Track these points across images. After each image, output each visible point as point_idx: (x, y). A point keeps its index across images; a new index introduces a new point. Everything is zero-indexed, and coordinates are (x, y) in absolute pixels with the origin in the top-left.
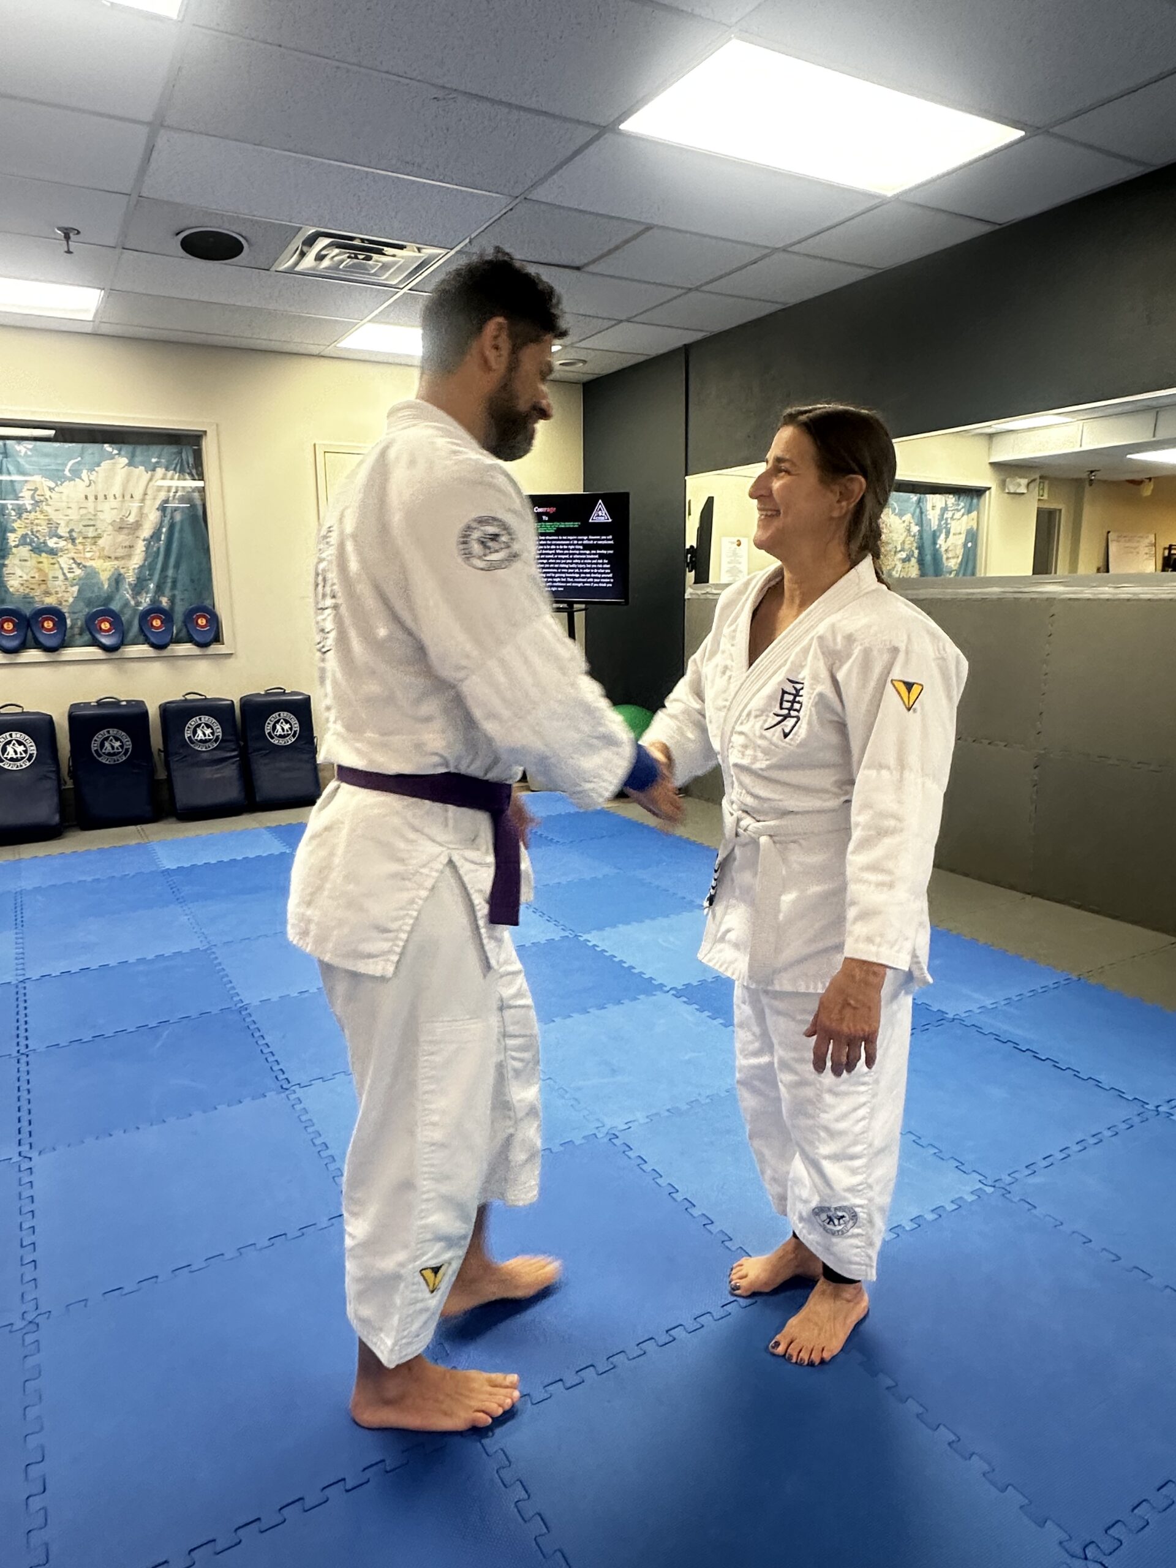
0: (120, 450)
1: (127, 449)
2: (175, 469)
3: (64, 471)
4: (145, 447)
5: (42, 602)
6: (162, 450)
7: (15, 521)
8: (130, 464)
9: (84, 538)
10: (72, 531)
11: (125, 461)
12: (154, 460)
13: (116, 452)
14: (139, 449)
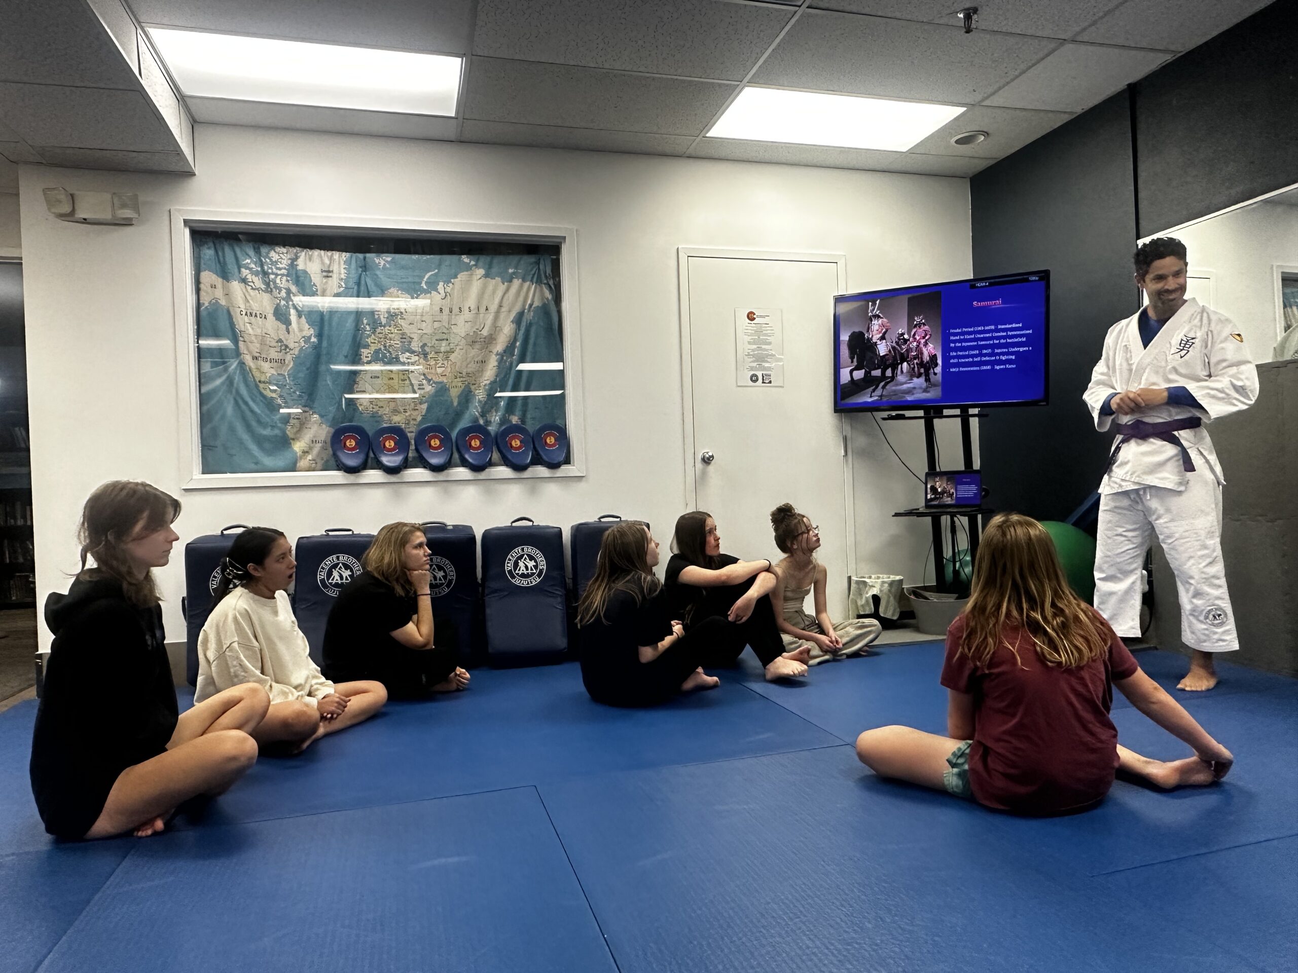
0: (477, 261)
1: (484, 259)
2: (532, 281)
3: (421, 283)
4: (501, 258)
5: (390, 421)
6: (519, 261)
7: (369, 336)
8: (486, 276)
9: (436, 353)
10: (425, 345)
11: (481, 272)
12: (511, 271)
13: (473, 263)
14: (497, 259)
